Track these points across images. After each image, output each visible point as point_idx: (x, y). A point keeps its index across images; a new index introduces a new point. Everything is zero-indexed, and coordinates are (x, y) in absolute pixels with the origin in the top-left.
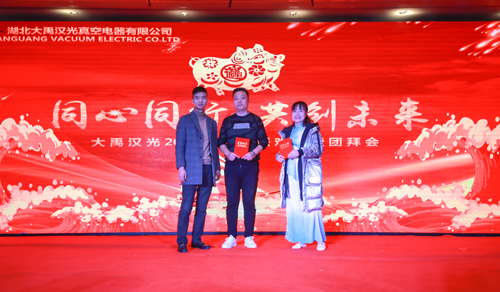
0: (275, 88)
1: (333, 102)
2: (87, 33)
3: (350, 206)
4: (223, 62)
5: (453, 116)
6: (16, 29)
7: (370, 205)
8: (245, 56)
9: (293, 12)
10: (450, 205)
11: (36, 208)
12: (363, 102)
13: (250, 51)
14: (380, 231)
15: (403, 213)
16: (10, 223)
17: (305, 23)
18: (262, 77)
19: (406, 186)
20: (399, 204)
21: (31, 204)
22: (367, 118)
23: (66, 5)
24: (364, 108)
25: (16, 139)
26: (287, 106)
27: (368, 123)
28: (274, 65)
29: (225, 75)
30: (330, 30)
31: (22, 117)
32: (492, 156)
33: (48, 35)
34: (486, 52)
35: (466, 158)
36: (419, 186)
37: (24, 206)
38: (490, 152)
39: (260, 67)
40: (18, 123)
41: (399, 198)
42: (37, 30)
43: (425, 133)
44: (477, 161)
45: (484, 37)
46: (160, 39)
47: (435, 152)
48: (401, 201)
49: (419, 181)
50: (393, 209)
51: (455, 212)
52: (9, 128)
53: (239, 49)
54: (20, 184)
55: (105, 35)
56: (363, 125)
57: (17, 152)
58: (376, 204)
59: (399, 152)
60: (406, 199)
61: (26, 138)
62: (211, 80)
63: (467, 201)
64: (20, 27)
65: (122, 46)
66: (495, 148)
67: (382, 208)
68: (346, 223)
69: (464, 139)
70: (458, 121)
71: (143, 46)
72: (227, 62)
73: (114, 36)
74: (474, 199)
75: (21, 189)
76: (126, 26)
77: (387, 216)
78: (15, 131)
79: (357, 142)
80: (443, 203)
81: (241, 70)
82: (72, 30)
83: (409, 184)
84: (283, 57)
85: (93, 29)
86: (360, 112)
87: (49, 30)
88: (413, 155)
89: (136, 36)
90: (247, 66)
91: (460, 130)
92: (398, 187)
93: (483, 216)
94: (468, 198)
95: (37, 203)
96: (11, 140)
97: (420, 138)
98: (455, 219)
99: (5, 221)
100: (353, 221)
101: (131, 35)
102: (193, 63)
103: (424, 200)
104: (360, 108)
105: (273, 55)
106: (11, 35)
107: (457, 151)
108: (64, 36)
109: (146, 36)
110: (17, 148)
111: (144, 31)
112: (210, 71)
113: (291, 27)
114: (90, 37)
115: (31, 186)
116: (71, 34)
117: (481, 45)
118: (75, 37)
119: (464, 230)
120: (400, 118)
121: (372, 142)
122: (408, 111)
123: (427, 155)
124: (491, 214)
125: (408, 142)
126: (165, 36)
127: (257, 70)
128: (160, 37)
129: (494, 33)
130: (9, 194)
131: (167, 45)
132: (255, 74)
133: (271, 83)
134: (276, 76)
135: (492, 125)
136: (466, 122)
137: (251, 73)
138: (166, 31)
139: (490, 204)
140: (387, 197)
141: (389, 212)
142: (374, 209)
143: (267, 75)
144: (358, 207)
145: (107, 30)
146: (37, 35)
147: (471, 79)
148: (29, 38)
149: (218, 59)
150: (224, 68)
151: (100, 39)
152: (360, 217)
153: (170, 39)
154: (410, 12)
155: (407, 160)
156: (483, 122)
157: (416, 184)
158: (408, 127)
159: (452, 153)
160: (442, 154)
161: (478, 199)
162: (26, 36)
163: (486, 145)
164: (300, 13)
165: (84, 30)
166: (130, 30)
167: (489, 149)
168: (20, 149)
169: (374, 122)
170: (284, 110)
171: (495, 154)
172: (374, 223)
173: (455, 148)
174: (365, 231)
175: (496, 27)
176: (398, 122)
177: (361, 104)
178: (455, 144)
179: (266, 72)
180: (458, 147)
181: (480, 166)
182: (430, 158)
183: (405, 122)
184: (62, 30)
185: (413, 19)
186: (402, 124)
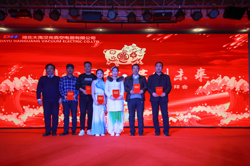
0: (141, 63)
1: (168, 69)
2: (58, 39)
3: (175, 115)
4: (118, 52)
5: (220, 76)
6: (26, 37)
7: (184, 115)
8: (129, 49)
9: (149, 30)
10: (219, 115)
11: (36, 116)
12: (181, 69)
13: (130, 47)
14: (188, 126)
15: (199, 118)
16: (25, 123)
17: (155, 34)
18: (136, 58)
19: (200, 106)
20: (197, 114)
21: (34, 114)
22: (182, 76)
23: (48, 27)
24: (181, 72)
25: (27, 85)
26: (147, 71)
27: (183, 78)
28: (141, 53)
29: (119, 57)
30: (166, 38)
31: (29, 76)
32: (237, 93)
33: (40, 40)
34: (235, 47)
35: (226, 94)
36: (206, 106)
37: (31, 115)
38: (237, 92)
39: (135, 54)
40: (27, 78)
41: (197, 111)
42: (35, 37)
43: (208, 83)
44: (231, 95)
45: (233, 41)
46: (90, 41)
47: (212, 91)
48: (198, 113)
49: (206, 104)
50: (194, 116)
51: (221, 118)
52: (24, 81)
53: (125, 46)
54: (29, 106)
55: (66, 39)
56: (181, 79)
57: (27, 91)
58: (187, 114)
59: (197, 91)
60: (200, 112)
61: (31, 85)
62: (113, 60)
63: (227, 113)
64: (28, 36)
65: (73, 44)
66: (239, 90)
67: (189, 116)
68: (174, 123)
69: (225, 86)
70: (222, 78)
71: (83, 44)
72: (121, 51)
73: (70, 40)
74: (230, 112)
75: (29, 108)
76: (75, 36)
77: (192, 119)
78: (26, 82)
79: (178, 87)
80: (216, 114)
81: (127, 55)
82: (51, 37)
83: (201, 105)
84: (145, 49)
85: (60, 37)
86: (179, 74)
87: (41, 37)
88: (203, 93)
89: (80, 40)
90: (129, 53)
91: (223, 82)
92: (197, 107)
93: (234, 119)
94: (227, 111)
95: (36, 114)
96: (24, 86)
97: (206, 85)
98: (222, 121)
99: (22, 122)
100: (177, 122)
101: (77, 40)
102: (105, 52)
103: (208, 112)
104: (179, 72)
105: (140, 49)
106: (24, 39)
107: (222, 91)
108: (47, 40)
109: (84, 40)
110: (27, 90)
111: (83, 38)
112: (113, 55)
113: (148, 36)
114: (59, 40)
115: (34, 106)
116: (51, 39)
117: (232, 44)
118: (52, 40)
119: (225, 126)
120: (197, 77)
121: (185, 87)
122: (200, 73)
123: (209, 93)
124: (237, 118)
125: (201, 87)
126: (93, 40)
127: (133, 55)
128: (90, 40)
129: (238, 39)
130: (24, 110)
131: (93, 44)
132: (133, 57)
133: (140, 61)
134: (142, 58)
135: (238, 80)
136: (226, 78)
137: (131, 56)
138: (93, 38)
139: (237, 114)
140: (192, 111)
141: (193, 118)
142: (186, 117)
143: (138, 57)
144: (179, 116)
145: (67, 37)
146: (35, 39)
147: (228, 59)
148: (32, 41)
149: (116, 50)
150: (119, 54)
151: (63, 41)
152: (180, 120)
153: (95, 41)
154: (201, 30)
155: (200, 95)
156: (234, 78)
157: (204, 105)
158: (201, 80)
159: (220, 92)
160: (216, 92)
161: (232, 112)
162: (31, 40)
163: (235, 88)
164: (152, 30)
165: (56, 37)
166: (76, 37)
167: (236, 90)
168: (28, 90)
169: (186, 78)
170: (146, 73)
171: (239, 92)
172: (186, 123)
173: (221, 90)
174: (182, 126)
175: (239, 36)
176: (196, 78)
177: (180, 70)
178: (221, 88)
179: (137, 56)
180: (223, 89)
181: (232, 98)
182: (210, 94)
183: (199, 78)
184: (47, 37)
185: (202, 33)
186: (198, 79)
